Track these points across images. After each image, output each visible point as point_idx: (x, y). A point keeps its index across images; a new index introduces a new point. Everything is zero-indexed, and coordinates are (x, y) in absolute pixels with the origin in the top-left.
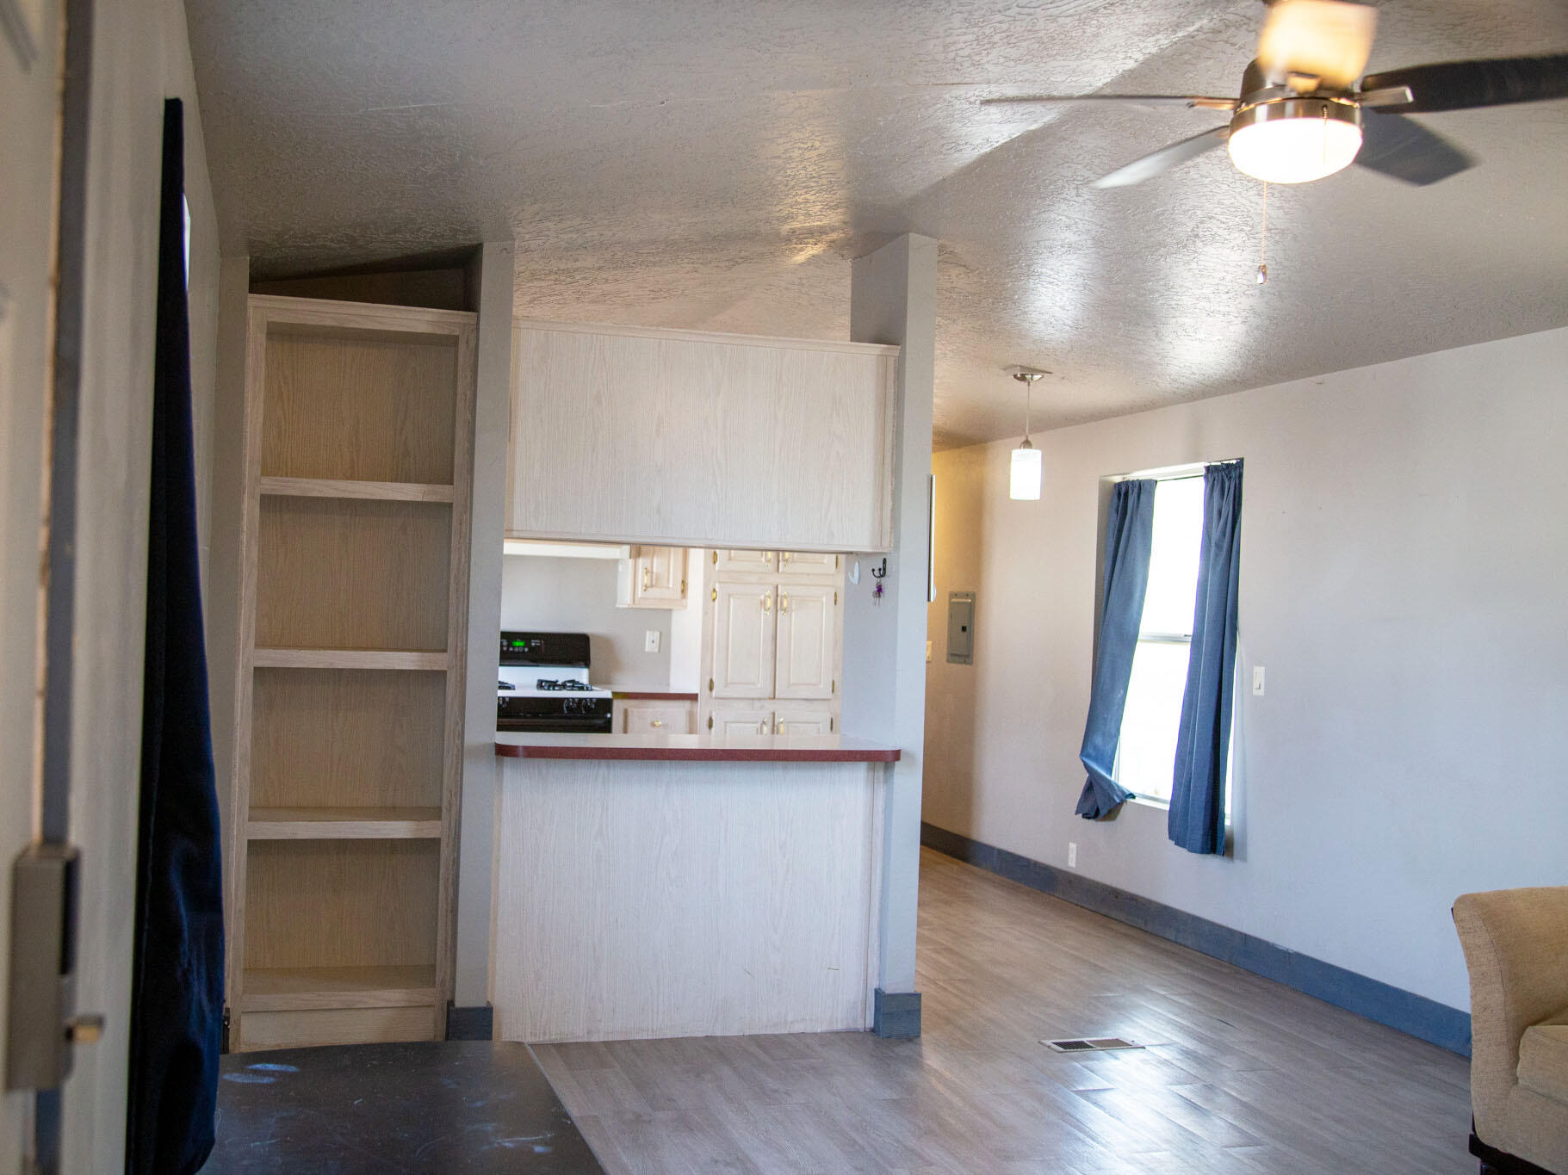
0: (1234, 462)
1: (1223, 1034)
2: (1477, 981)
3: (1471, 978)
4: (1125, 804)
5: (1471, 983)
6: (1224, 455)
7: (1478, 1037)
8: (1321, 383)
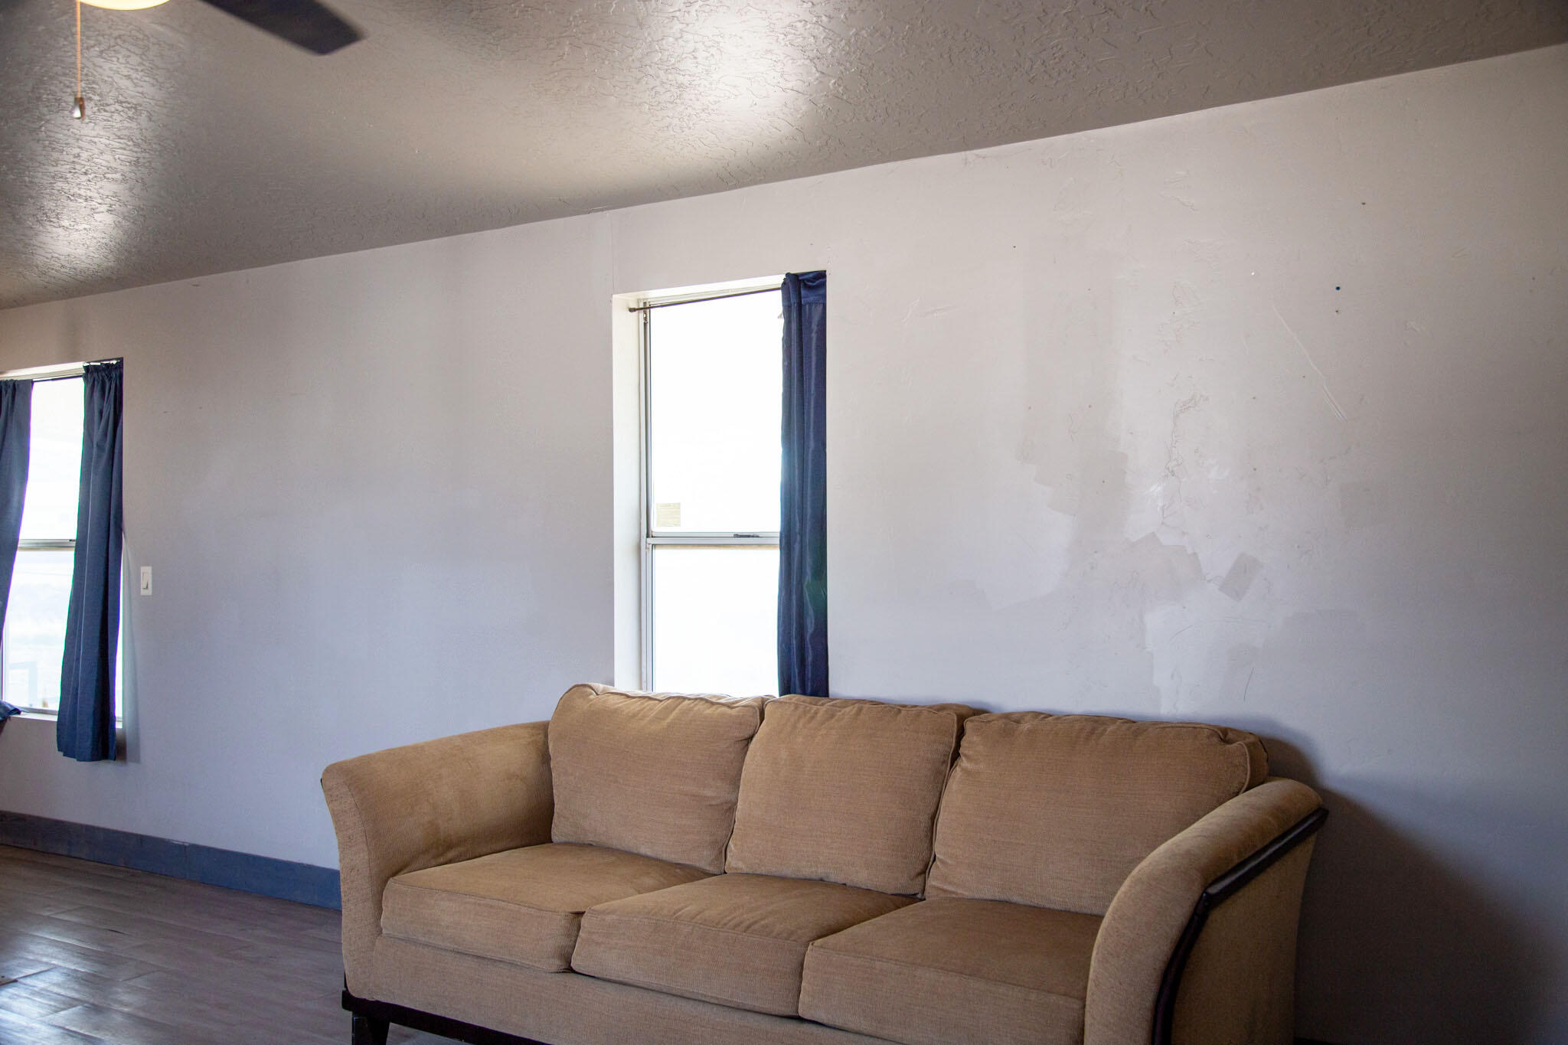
0: (114, 362)
1: (111, 944)
2: (345, 845)
3: (339, 843)
4: (8, 720)
5: (339, 848)
6: (103, 354)
7: (347, 898)
8: (197, 286)
